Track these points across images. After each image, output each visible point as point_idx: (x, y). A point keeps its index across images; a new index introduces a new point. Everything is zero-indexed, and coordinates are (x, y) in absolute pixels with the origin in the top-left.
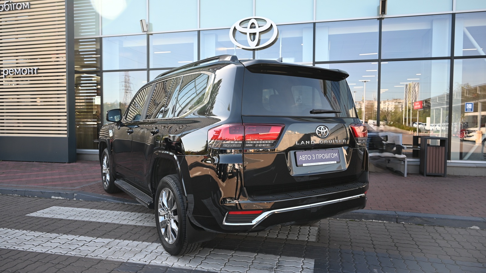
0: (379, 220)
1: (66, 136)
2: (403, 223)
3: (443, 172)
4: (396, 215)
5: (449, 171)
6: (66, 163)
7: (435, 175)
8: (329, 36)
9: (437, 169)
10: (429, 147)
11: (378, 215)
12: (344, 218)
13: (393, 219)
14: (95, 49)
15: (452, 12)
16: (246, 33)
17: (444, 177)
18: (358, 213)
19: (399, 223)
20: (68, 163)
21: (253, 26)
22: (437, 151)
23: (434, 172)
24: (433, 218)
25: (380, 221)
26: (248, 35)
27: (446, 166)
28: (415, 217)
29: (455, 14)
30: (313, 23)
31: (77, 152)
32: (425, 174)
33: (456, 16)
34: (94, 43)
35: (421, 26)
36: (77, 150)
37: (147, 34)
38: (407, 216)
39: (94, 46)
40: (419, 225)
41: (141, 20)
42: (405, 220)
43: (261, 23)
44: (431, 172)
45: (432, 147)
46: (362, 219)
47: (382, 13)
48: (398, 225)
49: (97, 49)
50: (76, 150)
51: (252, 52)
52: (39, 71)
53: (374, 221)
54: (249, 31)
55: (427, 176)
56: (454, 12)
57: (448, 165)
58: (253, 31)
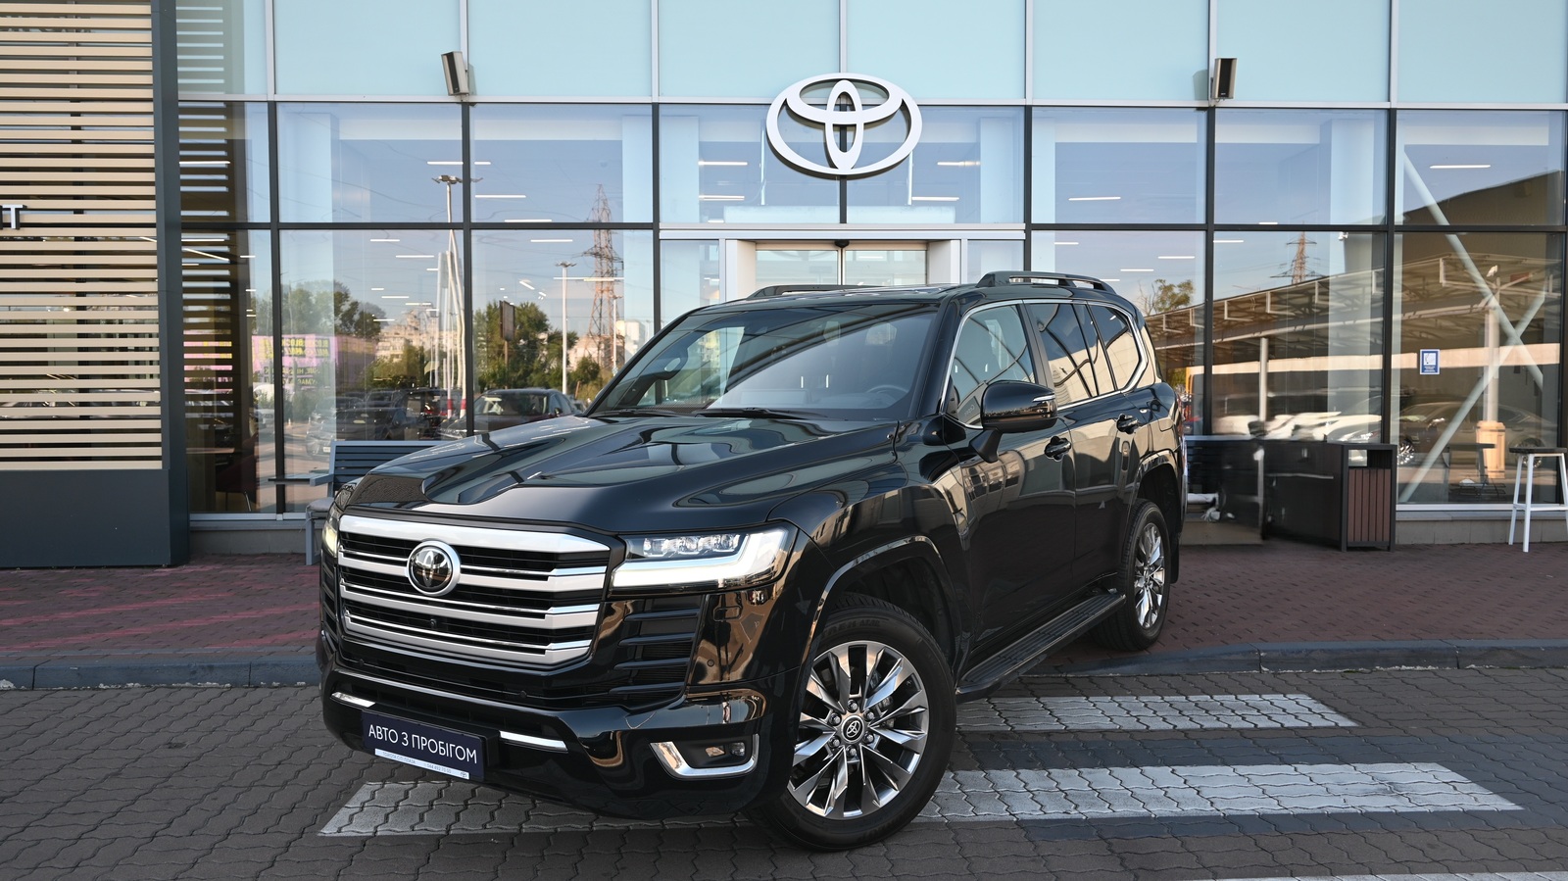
0: (1416, 666)
1: (157, 465)
2: (1473, 666)
3: (1387, 538)
4: (1454, 649)
5: (1403, 537)
6: (160, 566)
7: (1368, 545)
8: (1058, 146)
9: (1373, 529)
10: (1352, 471)
11: (1413, 651)
12: (1331, 668)
13: (1449, 660)
14: (223, 141)
15: (1387, 105)
16: (824, 124)
17: (1389, 549)
18: (1365, 649)
19: (1463, 668)
20: (169, 567)
21: (845, 103)
22: (1373, 482)
23: (1365, 539)
24: (1539, 648)
25: (1418, 668)
26: (829, 128)
27: (1395, 521)
28: (1498, 649)
29: (1396, 109)
30: (1023, 108)
31: (192, 524)
32: (1344, 546)
33: (1399, 115)
34: (222, 117)
35: (1300, 135)
36: (194, 517)
37: (462, 103)
38: (1480, 649)
39: (222, 129)
40: (1509, 668)
41: (450, 57)
42: (1476, 659)
43: (873, 97)
44: (1358, 539)
45: (1361, 471)
46: (1374, 666)
47: (1220, 95)
48: (1460, 673)
49: (228, 141)
50: (188, 517)
51: (837, 183)
52: (27, 217)
53: (1404, 667)
54: (831, 117)
55: (1350, 549)
56: (1394, 105)
57: (1398, 517)
58: (845, 118)
